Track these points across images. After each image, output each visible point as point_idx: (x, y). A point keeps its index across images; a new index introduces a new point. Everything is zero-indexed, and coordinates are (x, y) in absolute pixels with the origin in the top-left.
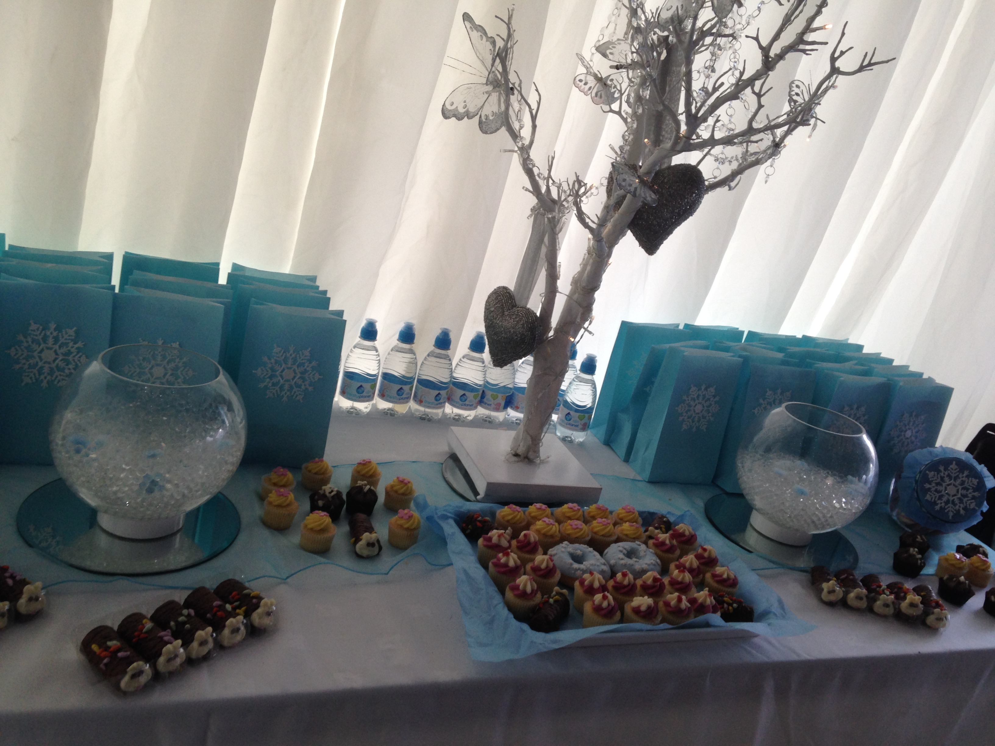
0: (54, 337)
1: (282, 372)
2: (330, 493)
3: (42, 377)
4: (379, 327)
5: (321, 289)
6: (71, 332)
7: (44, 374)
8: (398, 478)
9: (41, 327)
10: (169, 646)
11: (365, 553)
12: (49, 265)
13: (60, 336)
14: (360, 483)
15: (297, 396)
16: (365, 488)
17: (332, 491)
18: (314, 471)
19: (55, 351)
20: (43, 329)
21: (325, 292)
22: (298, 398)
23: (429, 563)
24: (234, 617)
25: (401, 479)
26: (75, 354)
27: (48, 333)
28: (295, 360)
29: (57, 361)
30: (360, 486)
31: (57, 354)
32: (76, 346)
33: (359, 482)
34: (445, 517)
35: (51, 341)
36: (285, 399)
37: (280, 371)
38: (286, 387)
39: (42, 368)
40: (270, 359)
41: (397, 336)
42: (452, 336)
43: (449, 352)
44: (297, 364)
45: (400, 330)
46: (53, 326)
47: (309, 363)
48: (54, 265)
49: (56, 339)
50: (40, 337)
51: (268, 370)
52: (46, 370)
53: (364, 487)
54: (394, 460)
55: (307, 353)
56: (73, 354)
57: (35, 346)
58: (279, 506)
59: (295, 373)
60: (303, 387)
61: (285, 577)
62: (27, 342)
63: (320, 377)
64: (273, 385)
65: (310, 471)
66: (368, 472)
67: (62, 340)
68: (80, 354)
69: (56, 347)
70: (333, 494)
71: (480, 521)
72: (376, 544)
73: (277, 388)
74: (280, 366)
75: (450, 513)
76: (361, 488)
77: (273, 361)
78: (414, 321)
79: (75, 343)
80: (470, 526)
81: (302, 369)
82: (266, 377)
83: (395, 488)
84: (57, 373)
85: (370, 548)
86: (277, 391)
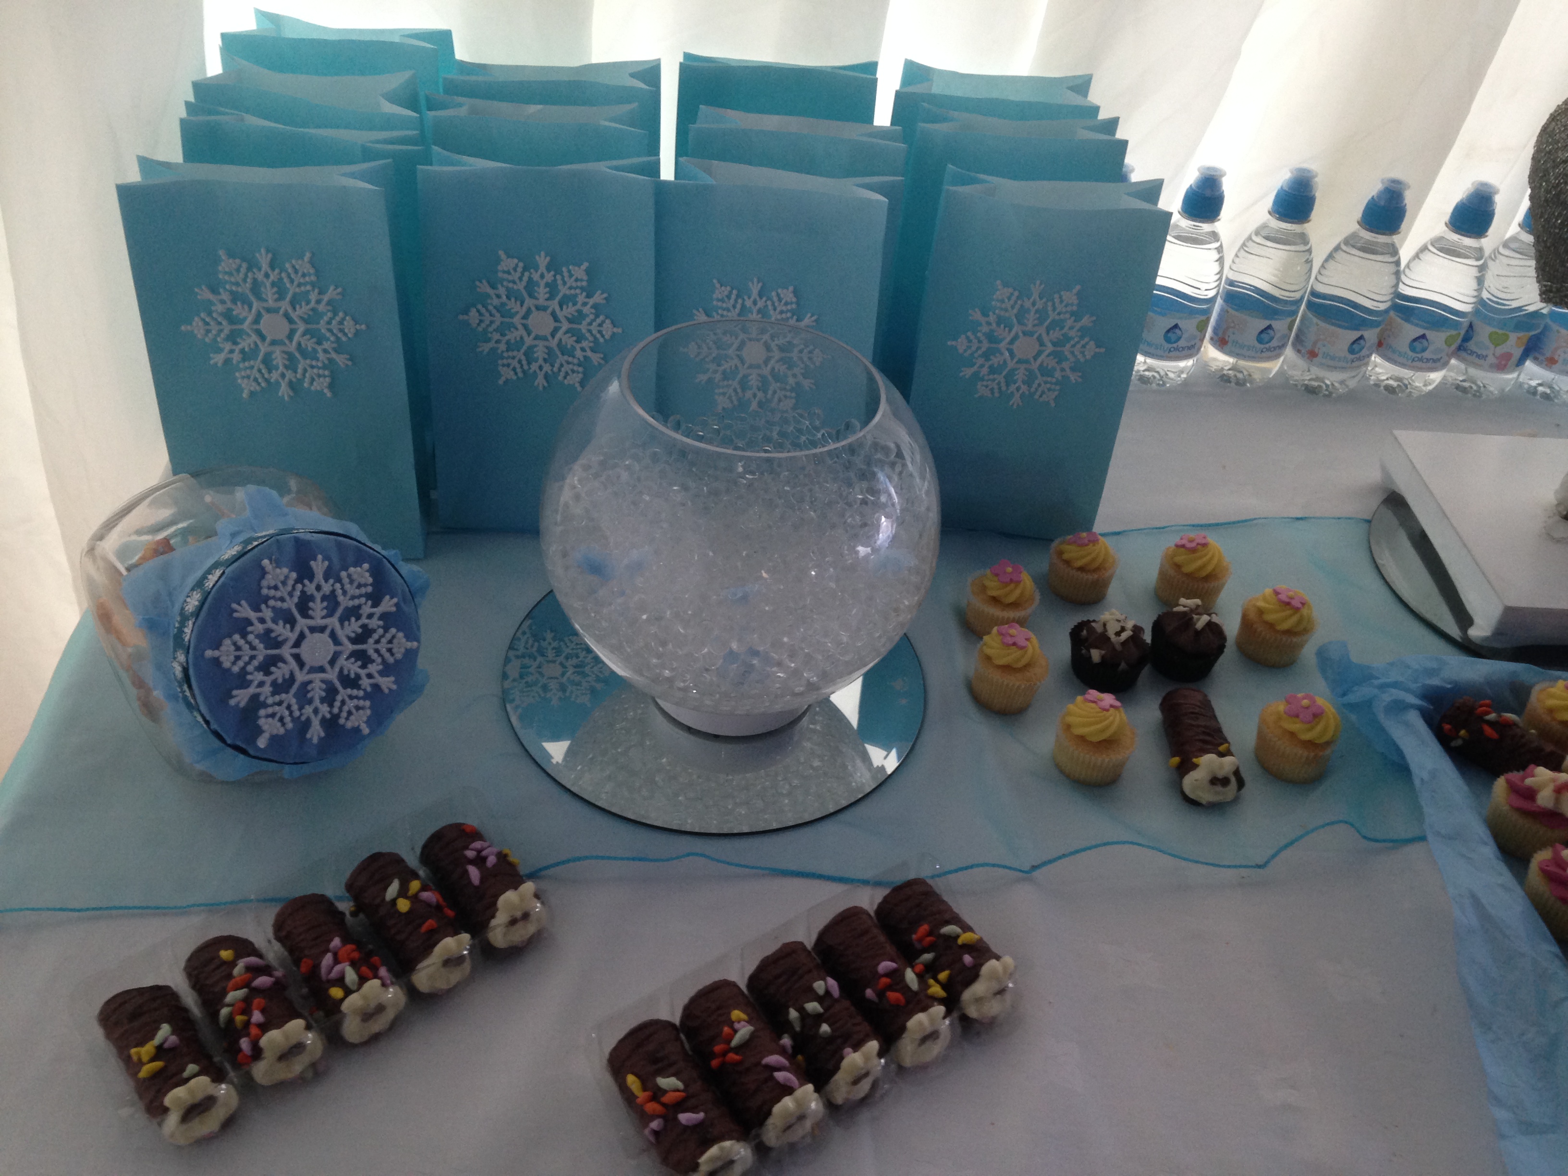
0: (547, 285)
1: (1012, 342)
2: (1118, 634)
3: (534, 367)
4: (1228, 187)
5: (1103, 115)
6: (580, 272)
7: (536, 360)
8: (1276, 593)
9: (521, 265)
10: (788, 1102)
11: (1206, 796)
12: (533, 109)
13: (559, 282)
14: (1186, 603)
15: (1043, 393)
16: (1198, 620)
17: (1123, 629)
18: (1079, 564)
19: (554, 315)
20: (525, 269)
21: (1112, 124)
22: (1045, 398)
23: (1365, 837)
24: (924, 1009)
25: (1283, 597)
26: (592, 317)
27: (536, 277)
28: (1042, 315)
29: (559, 335)
30: (1184, 614)
31: (556, 319)
32: (591, 302)
33: (1183, 601)
34: (1398, 708)
35: (542, 292)
36: (1016, 400)
37: (1008, 339)
38: (1020, 375)
39: (531, 348)
40: (985, 315)
41: (1269, 202)
42: (1409, 198)
43: (1396, 238)
44: (1046, 324)
45: (1278, 186)
46: (542, 261)
47: (1075, 321)
48: (540, 107)
49: (552, 289)
50: (521, 286)
51: (982, 338)
52: (540, 353)
53: (1195, 617)
54: (1253, 517)
55: (1070, 297)
56: (588, 320)
57: (514, 306)
58: (1007, 668)
59: (1042, 344)
60: (1058, 374)
61: (1027, 867)
62: (498, 296)
63: (1097, 350)
64: (992, 370)
65: (1067, 562)
66: (1201, 568)
67: (563, 291)
68: (602, 318)
69: (554, 305)
70: (1124, 636)
71: (1490, 723)
72: (1233, 779)
73: (1000, 378)
74: (1007, 329)
75: (1408, 690)
76: (1186, 619)
77: (992, 318)
78: (1313, 166)
79: (589, 296)
80: (1463, 732)
81: (1056, 334)
82: (976, 355)
83: (1270, 617)
84: (562, 359)
85: (1219, 788)
86: (999, 383)
